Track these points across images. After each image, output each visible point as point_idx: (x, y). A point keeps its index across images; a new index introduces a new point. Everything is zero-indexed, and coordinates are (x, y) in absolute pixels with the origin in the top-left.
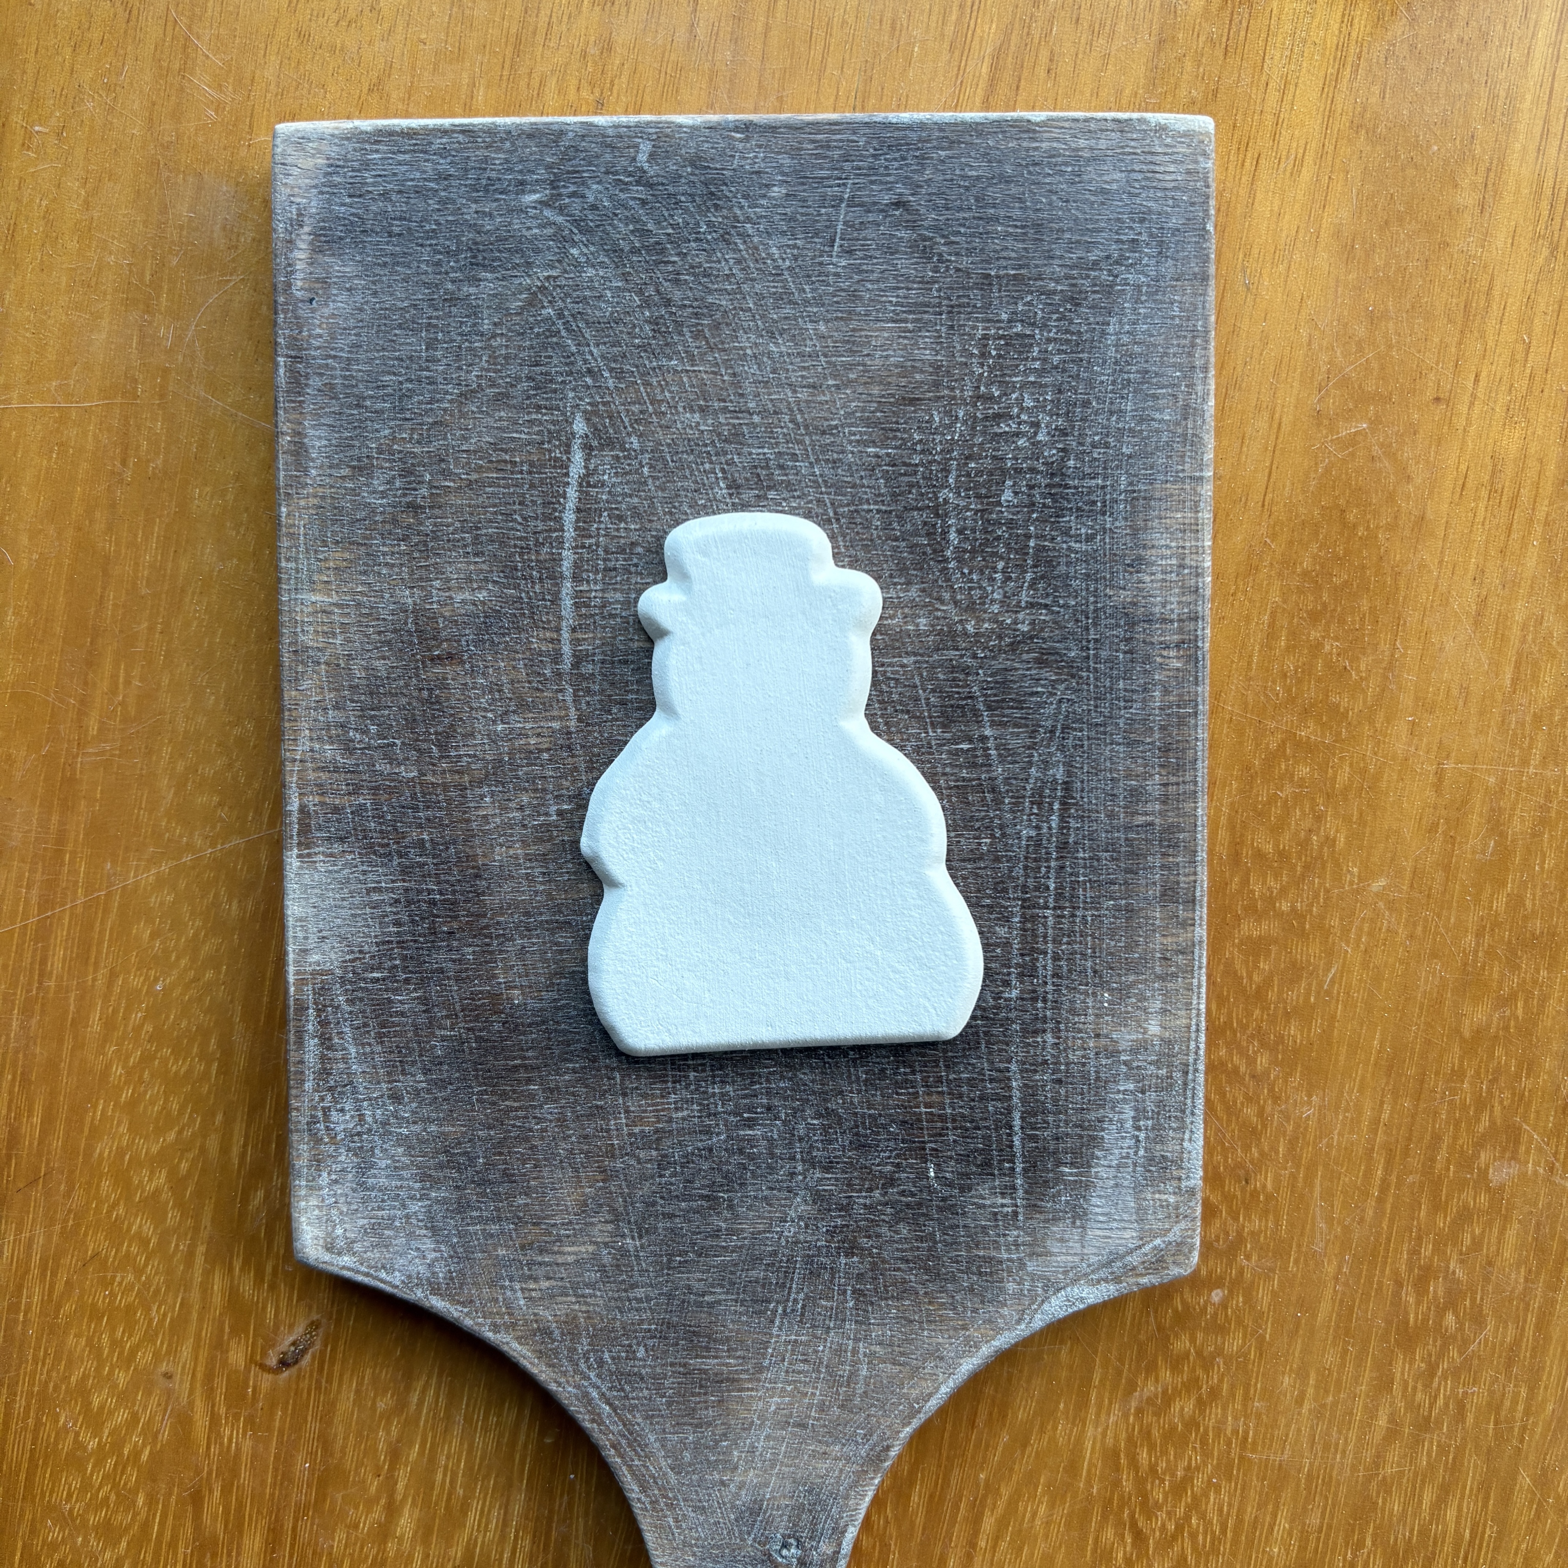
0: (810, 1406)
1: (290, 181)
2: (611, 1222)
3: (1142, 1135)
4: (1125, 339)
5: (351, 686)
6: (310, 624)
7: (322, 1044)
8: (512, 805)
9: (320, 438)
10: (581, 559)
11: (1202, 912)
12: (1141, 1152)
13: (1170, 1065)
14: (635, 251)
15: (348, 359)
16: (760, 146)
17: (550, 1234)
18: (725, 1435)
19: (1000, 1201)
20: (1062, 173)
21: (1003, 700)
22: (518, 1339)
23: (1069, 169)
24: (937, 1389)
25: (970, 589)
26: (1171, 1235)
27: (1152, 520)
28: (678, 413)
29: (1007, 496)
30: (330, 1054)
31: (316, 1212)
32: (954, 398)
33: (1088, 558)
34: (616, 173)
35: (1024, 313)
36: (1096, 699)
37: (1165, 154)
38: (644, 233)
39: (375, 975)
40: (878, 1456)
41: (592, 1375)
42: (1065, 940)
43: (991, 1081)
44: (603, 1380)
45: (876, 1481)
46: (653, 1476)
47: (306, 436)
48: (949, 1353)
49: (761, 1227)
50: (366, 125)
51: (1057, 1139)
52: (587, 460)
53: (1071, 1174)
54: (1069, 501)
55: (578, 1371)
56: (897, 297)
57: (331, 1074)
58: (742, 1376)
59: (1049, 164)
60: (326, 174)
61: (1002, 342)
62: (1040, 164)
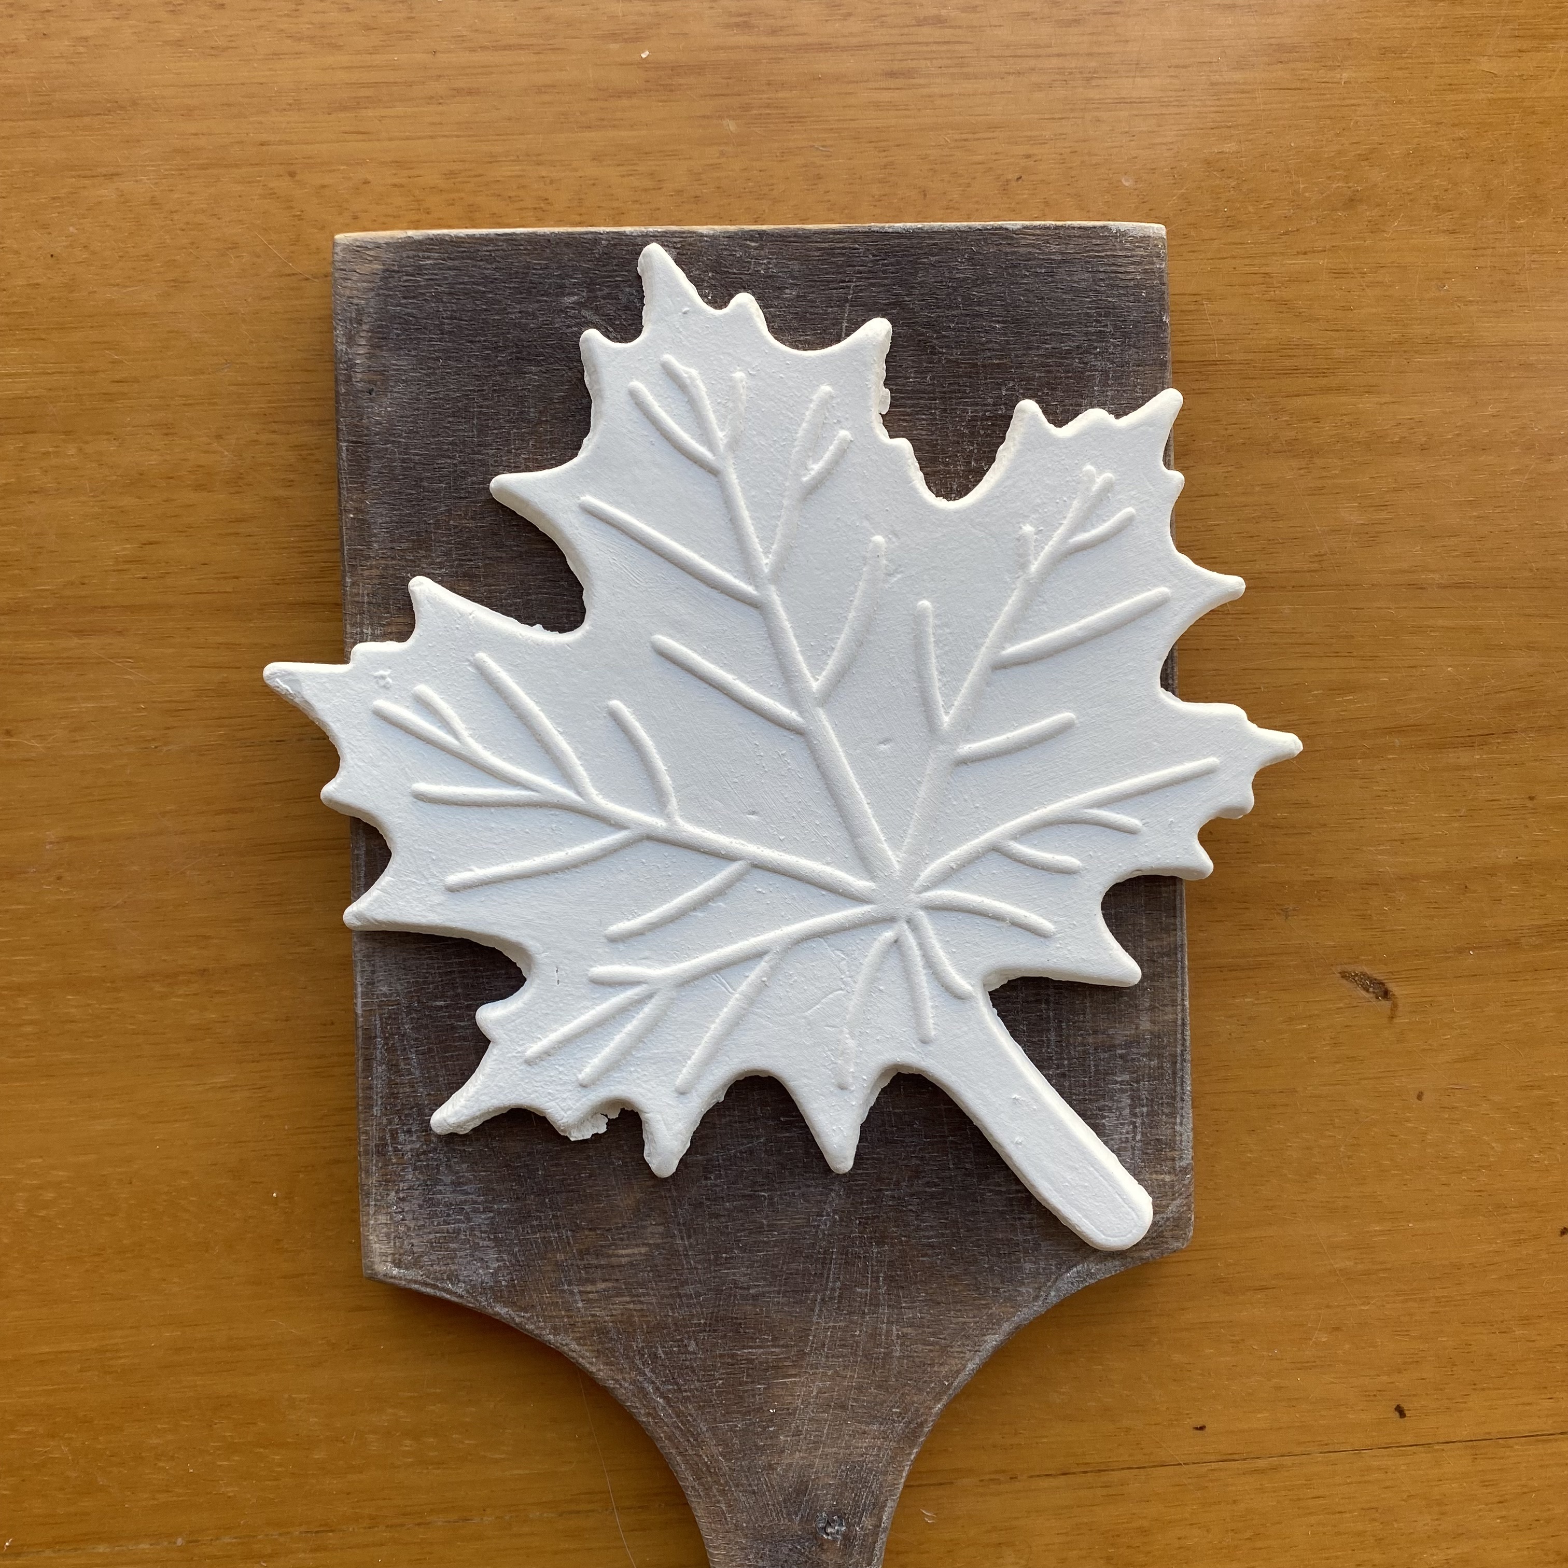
0: (850, 1388)
1: (349, 284)
2: (662, 1224)
3: (1139, 1121)
7: (389, 1070)
9: (381, 515)
12: (1138, 1137)
13: (1160, 1056)
15: (406, 444)
16: (773, 254)
17: (606, 1239)
18: (771, 1420)
20: (1037, 274)
22: (577, 1339)
24: (965, 1366)
26: (1168, 1211)
30: (397, 1079)
31: (385, 1229)
37: (1126, 257)
39: (438, 1003)
40: (914, 1431)
41: (647, 1371)
44: (657, 1375)
45: (912, 1457)
46: (705, 1464)
47: (368, 513)
48: (974, 1330)
49: (799, 1222)
50: (416, 234)
55: (634, 1367)
56: (897, 385)
57: (398, 1098)
58: (785, 1364)
59: (1025, 266)
60: (382, 279)
61: (989, 423)
62: (1017, 267)
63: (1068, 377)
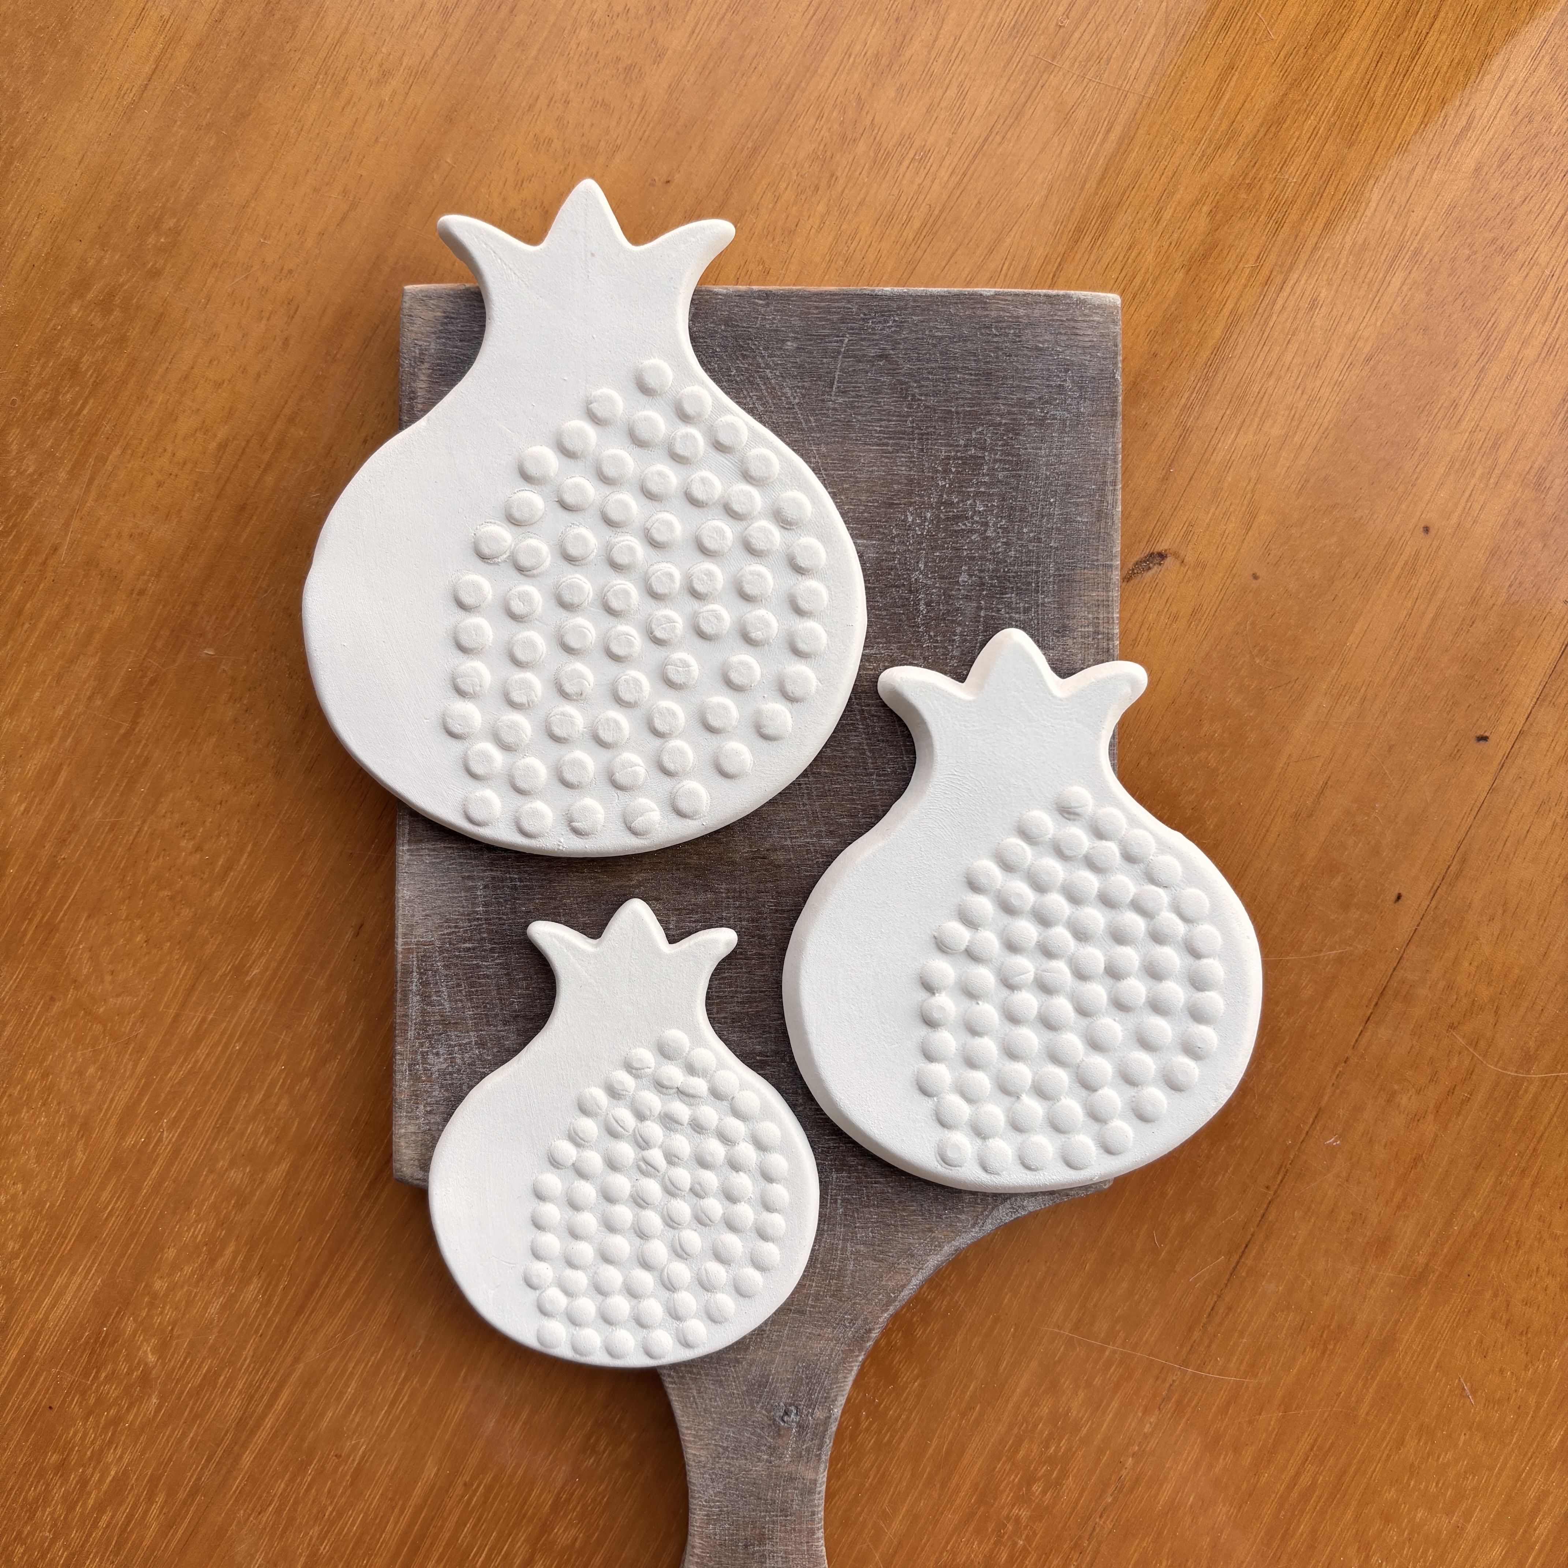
0: (808, 1295)
1: (414, 328)
7: (423, 1000)
16: (778, 311)
20: (1007, 335)
23: (1012, 331)
24: (909, 1281)
27: (1074, 597)
29: (963, 578)
30: (429, 1008)
31: (414, 1138)
32: (923, 503)
35: (977, 440)
37: (1084, 321)
39: (467, 945)
40: (862, 1337)
45: (860, 1359)
48: (918, 1250)
54: (1011, 583)
56: (881, 426)
57: (429, 1025)
59: (996, 327)
60: (443, 324)
61: (960, 462)
62: (989, 328)
63: (1031, 424)
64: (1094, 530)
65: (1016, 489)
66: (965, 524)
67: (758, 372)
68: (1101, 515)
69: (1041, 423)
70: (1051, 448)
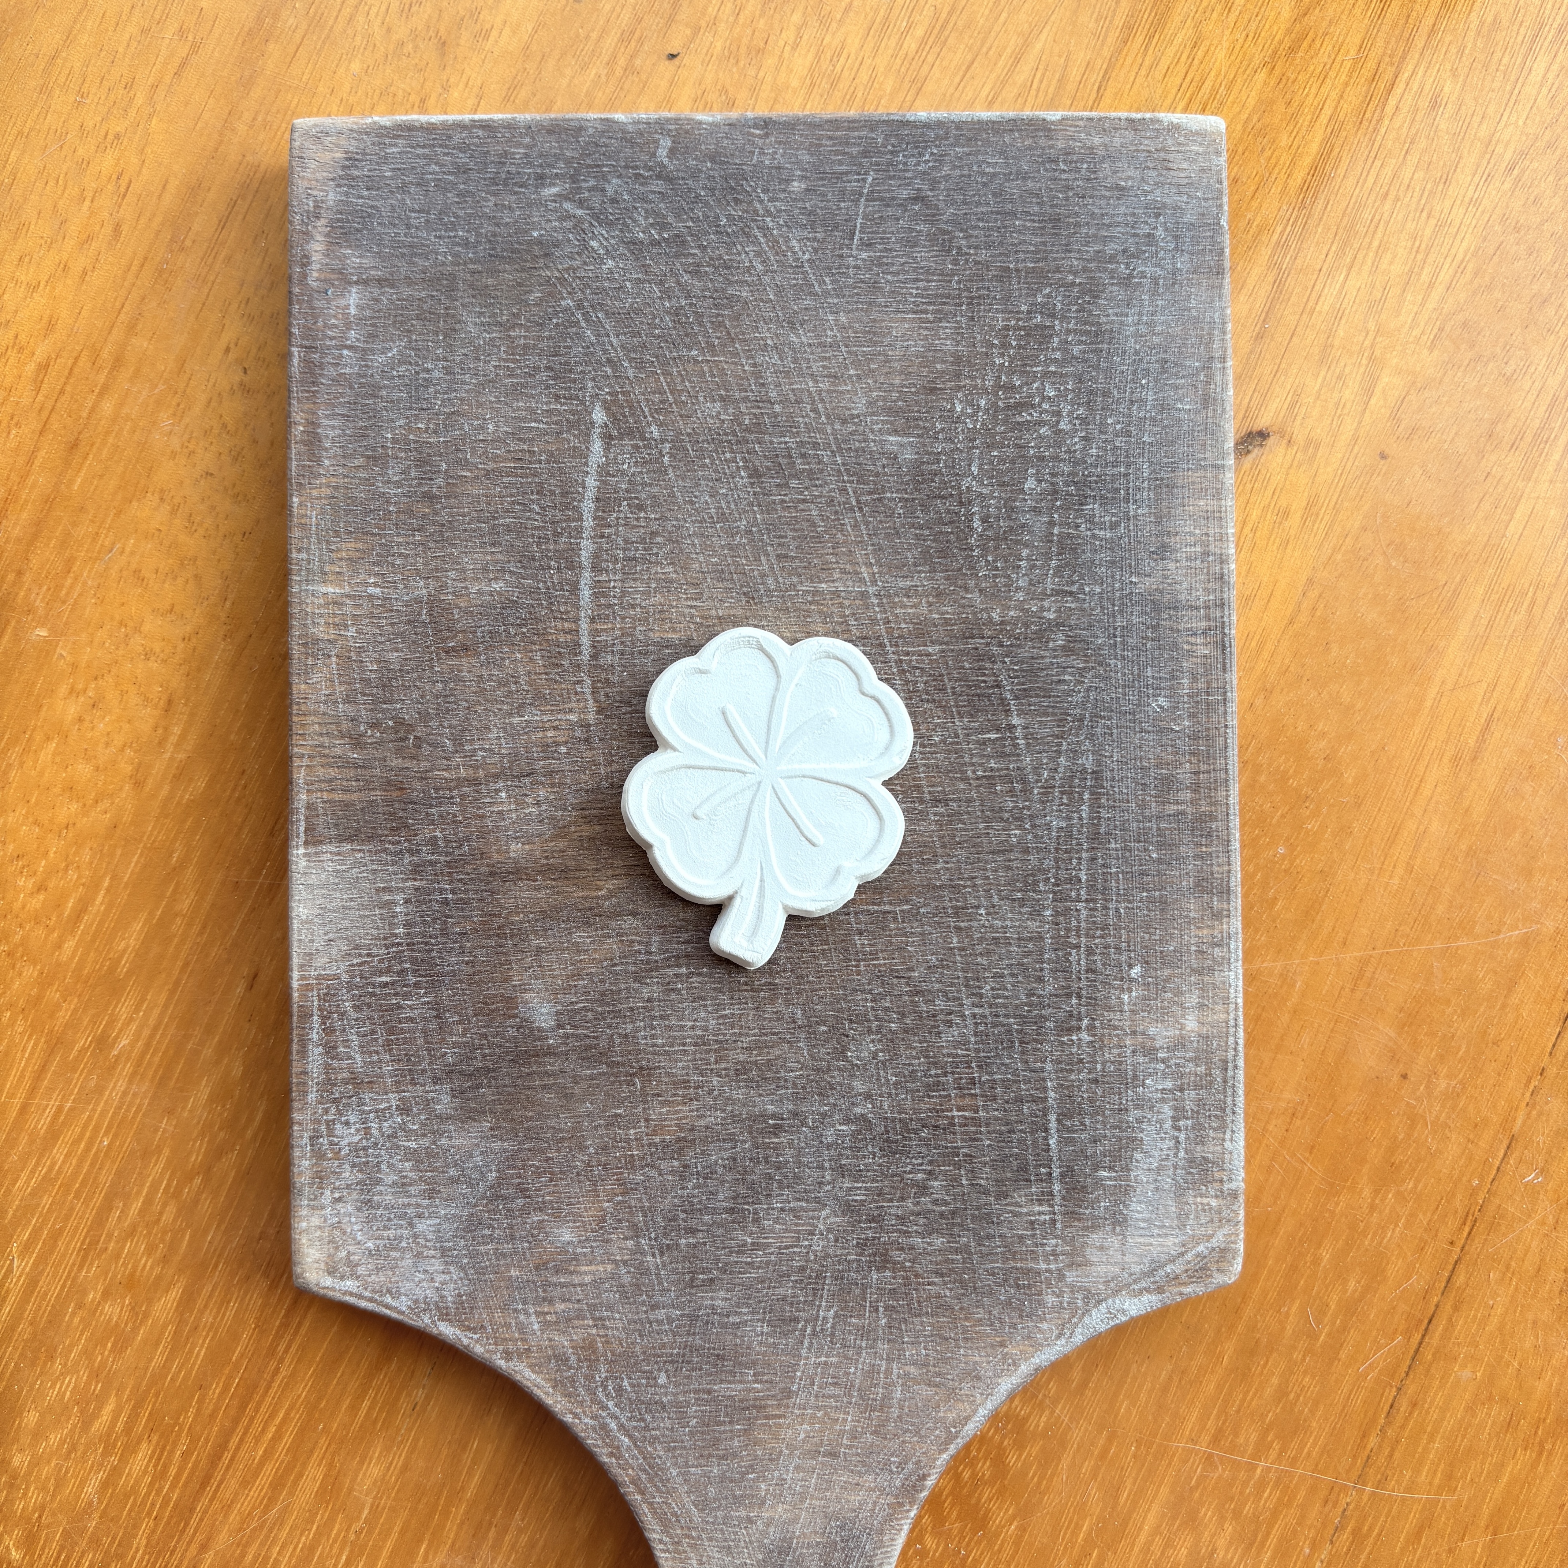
0: (841, 1433)
1: (307, 174)
2: (632, 1238)
3: (1182, 1136)
4: (1143, 329)
5: (362, 679)
6: (321, 615)
7: (327, 1053)
8: (529, 800)
9: (333, 428)
10: (600, 549)
11: (1237, 903)
12: (1182, 1154)
13: (1208, 1062)
14: (655, 243)
15: (364, 350)
16: (780, 143)
17: (566, 1252)
18: (751, 1466)
19: (1037, 1208)
20: (1077, 170)
21: (1030, 689)
22: (531, 1366)
23: (1085, 166)
24: (975, 1411)
25: (995, 576)
26: (1214, 1240)
27: (1175, 507)
28: (698, 403)
29: (1030, 484)
30: (335, 1063)
31: (318, 1233)
32: (975, 387)
33: (1112, 545)
34: (637, 167)
35: (1044, 304)
36: (1124, 686)
37: (1178, 152)
38: (663, 226)
39: (384, 979)
40: (915, 1486)
41: (611, 1404)
42: (1098, 933)
43: (1027, 1081)
44: (622, 1409)
45: (912, 1514)
46: (675, 1514)
47: (319, 426)
48: (986, 1371)
49: (787, 1242)
50: (385, 120)
51: (1095, 1141)
52: (607, 449)
53: (1110, 1178)
54: (1092, 490)
55: (595, 1401)
56: (917, 289)
57: (335, 1085)
58: (769, 1402)
59: (1064, 161)
60: (344, 168)
61: (1022, 333)
62: (1055, 161)
63: (1112, 284)
64: (1200, 419)
65: (1097, 368)
66: (1030, 414)
67: (756, 220)
68: (1207, 401)
69: (1126, 282)
70: (1140, 314)
